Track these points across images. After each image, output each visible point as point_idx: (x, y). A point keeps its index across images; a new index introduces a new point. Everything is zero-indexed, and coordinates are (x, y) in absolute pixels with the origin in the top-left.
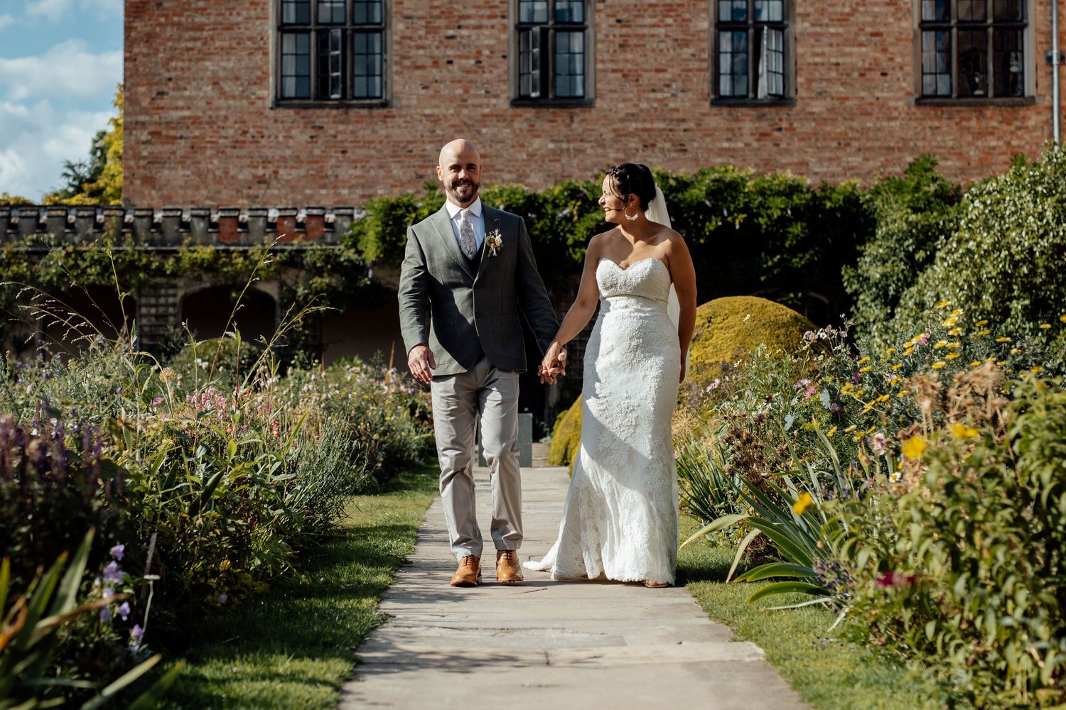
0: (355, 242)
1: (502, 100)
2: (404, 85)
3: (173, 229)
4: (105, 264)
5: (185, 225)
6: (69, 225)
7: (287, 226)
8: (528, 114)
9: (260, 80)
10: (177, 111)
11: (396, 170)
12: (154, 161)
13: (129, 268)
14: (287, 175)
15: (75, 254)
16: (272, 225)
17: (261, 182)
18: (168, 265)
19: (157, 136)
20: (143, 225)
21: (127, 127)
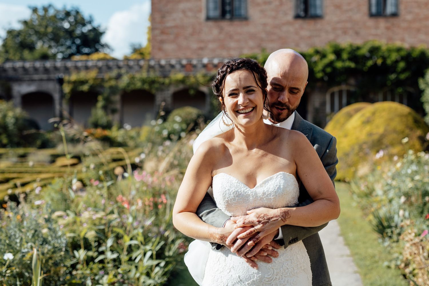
1: (290, 17)
2: (253, 12)
3: (168, 68)
4: (144, 81)
5: (172, 66)
6: (130, 67)
7: (210, 66)
8: (300, 22)
9: (200, 11)
10: (170, 23)
11: (251, 43)
12: (162, 42)
13: (152, 82)
14: (211, 46)
15: (133, 78)
16: (205, 66)
17: (201, 49)
18: (167, 81)
19: (163, 33)
20: (157, 67)
21: (152, 29)
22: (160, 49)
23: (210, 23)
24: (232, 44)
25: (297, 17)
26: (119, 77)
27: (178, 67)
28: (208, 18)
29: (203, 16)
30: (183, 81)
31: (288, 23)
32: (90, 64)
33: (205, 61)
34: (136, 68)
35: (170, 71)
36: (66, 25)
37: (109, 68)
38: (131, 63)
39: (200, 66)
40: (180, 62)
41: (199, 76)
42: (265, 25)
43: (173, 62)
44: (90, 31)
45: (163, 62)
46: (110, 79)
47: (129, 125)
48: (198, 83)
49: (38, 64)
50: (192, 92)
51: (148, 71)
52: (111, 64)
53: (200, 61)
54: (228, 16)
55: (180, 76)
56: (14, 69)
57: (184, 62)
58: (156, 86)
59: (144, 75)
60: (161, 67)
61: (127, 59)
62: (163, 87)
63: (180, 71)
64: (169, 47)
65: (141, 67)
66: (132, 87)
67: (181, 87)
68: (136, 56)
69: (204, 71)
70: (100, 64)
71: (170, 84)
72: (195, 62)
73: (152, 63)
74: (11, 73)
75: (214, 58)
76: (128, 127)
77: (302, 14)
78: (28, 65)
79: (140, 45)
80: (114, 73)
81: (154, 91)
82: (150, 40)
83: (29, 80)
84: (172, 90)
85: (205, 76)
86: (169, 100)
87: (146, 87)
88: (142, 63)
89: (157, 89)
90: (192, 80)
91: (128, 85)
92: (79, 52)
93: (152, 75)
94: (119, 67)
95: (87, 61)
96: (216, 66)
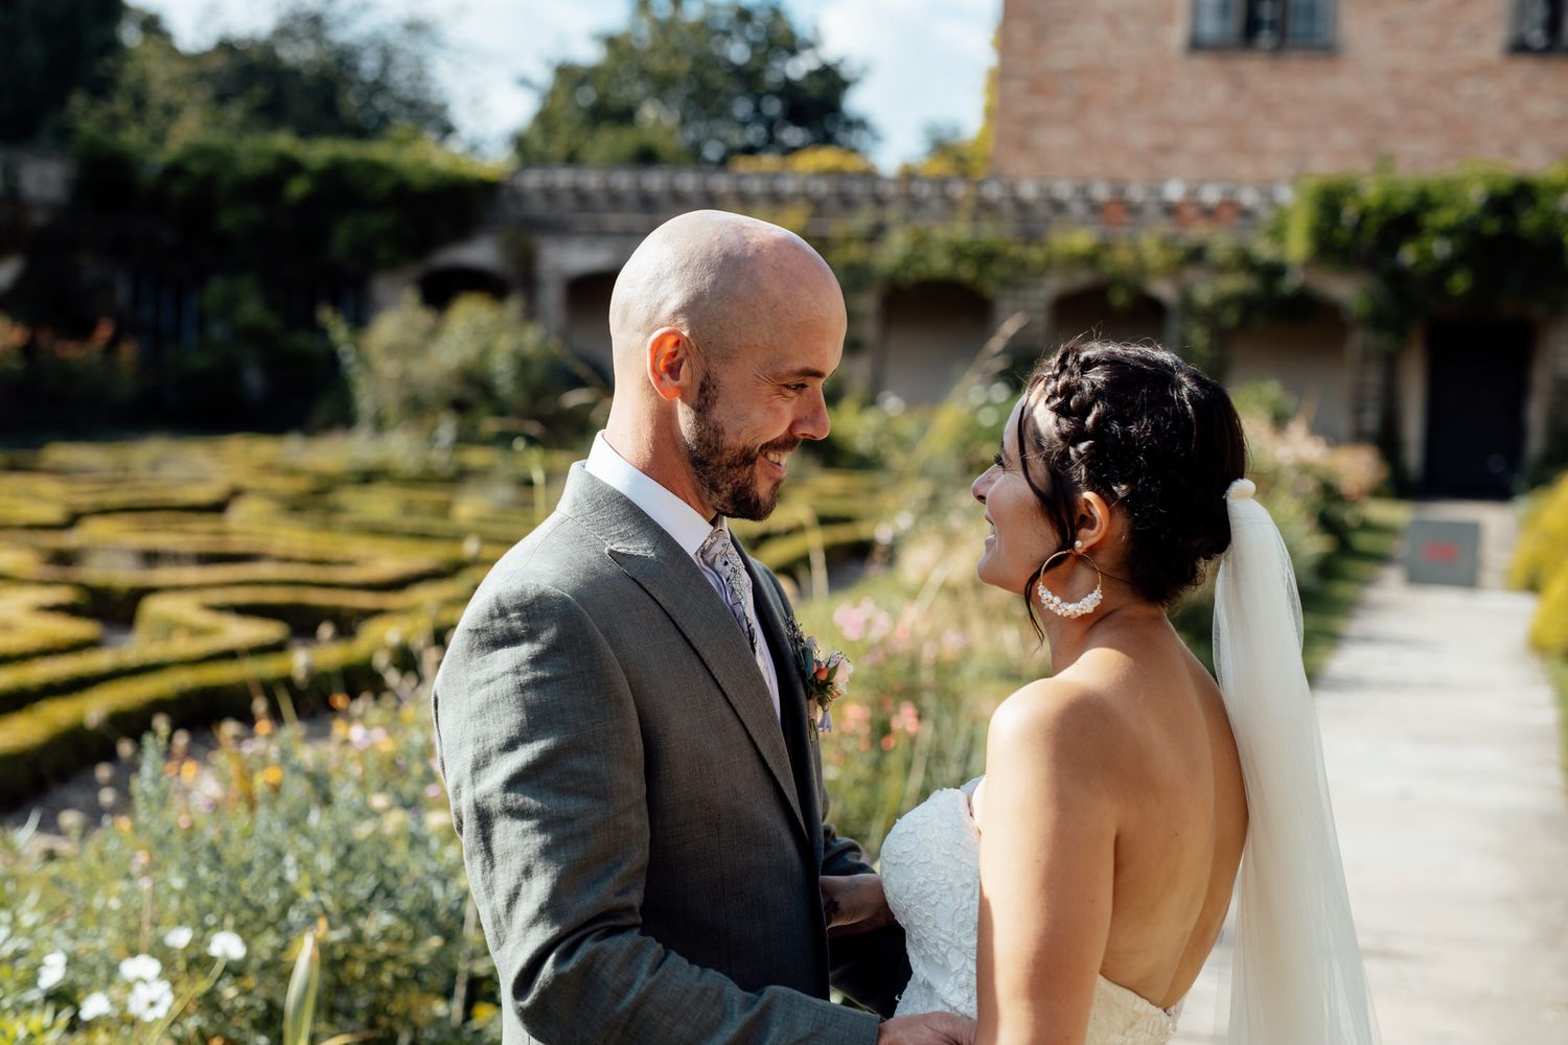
0: (1278, 233)
1: (1492, 45)
2: (1356, 27)
3: (1043, 210)
4: (958, 252)
5: (1058, 207)
6: (915, 203)
7: (1190, 212)
8: (1525, 68)
9: (1167, 17)
10: (1061, 57)
11: (1343, 138)
12: (1032, 121)
13: (986, 257)
14: (1199, 140)
15: (921, 240)
16: (1171, 210)
17: (1164, 150)
18: (1036, 255)
19: (1037, 88)
20: (1008, 207)
21: (1001, 78)
22: (1023, 146)
23: (1203, 64)
24: (1276, 139)
25: (1519, 48)
26: (876, 234)
27: (1078, 209)
28: (1196, 45)
29: (1176, 35)
30: (1090, 259)
31: (1483, 71)
32: (788, 186)
33: (1174, 191)
34: (936, 204)
35: (1047, 221)
36: (738, 53)
37: (847, 202)
38: (925, 190)
39: (1152, 210)
40: (1083, 192)
41: (1149, 245)
42: (1396, 74)
43: (1063, 190)
44: (811, 75)
45: (1028, 191)
46: (849, 240)
47: (898, 395)
48: (1142, 269)
49: (623, 180)
50: (1120, 299)
51: (975, 219)
52: (858, 188)
53: (1155, 191)
54: (1265, 38)
55: (1081, 239)
56: (549, 193)
57: (1101, 192)
58: (997, 270)
59: (961, 230)
60: (1022, 206)
61: (909, 175)
62: (1020, 275)
63: (1083, 223)
64: (1055, 140)
65: (951, 204)
66: (921, 270)
67: (1083, 278)
68: (940, 167)
69: (1164, 227)
70: (822, 187)
71: (1048, 265)
72: (1136, 193)
73: (993, 191)
74: (538, 207)
75: (1203, 181)
76: (892, 403)
77: (1537, 36)
78: (591, 180)
79: (956, 131)
80: (862, 220)
81: (990, 288)
82: (991, 114)
83: (589, 233)
84: (1053, 285)
85: (1166, 244)
86: (1042, 320)
87: (966, 272)
88: (959, 190)
89: (1005, 283)
90: (1122, 257)
91: (909, 261)
92: (771, 142)
93: (990, 233)
94: (880, 201)
95: (776, 176)
96: (1209, 213)
